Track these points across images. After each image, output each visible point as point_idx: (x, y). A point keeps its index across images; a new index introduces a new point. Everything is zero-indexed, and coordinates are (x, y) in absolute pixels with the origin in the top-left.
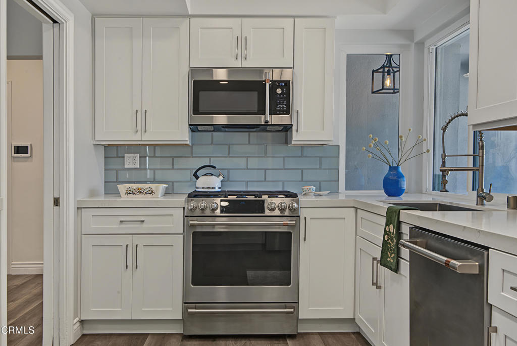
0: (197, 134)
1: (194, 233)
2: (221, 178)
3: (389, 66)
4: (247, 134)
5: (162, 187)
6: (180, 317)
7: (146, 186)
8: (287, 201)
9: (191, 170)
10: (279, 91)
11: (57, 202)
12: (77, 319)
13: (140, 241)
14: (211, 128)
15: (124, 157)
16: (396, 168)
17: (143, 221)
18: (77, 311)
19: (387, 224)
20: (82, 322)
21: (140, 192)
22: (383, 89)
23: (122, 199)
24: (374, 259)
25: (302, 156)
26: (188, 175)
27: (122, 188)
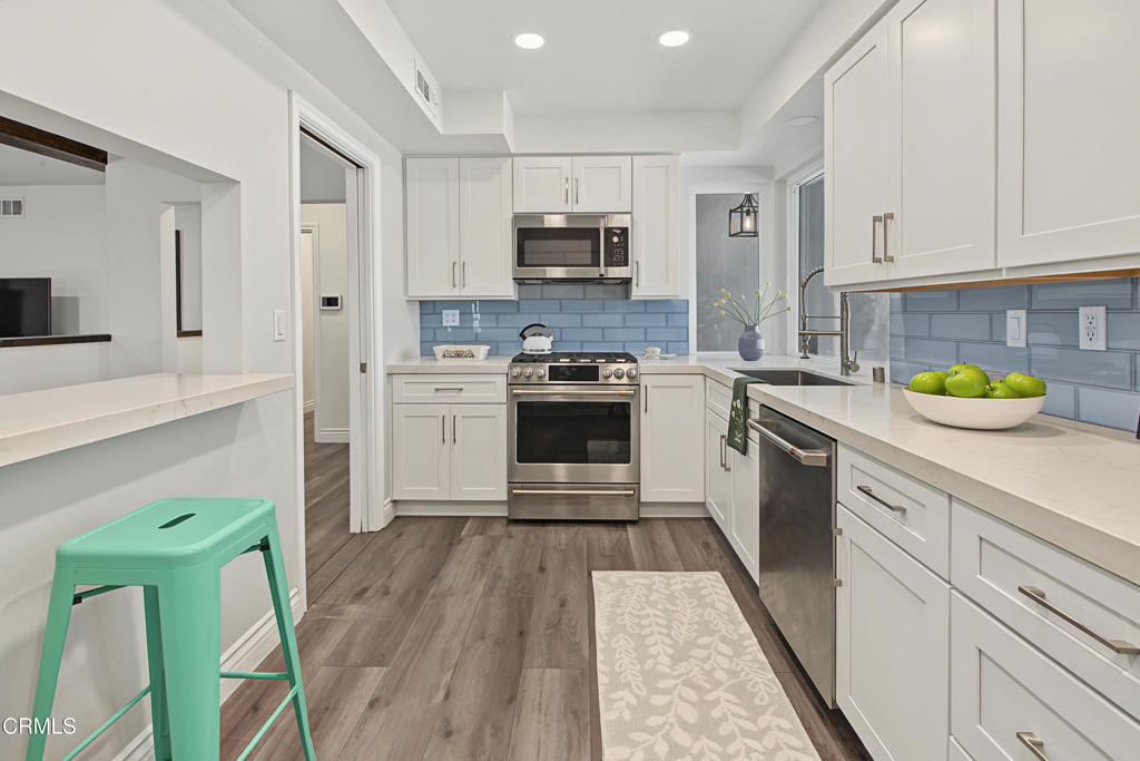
0: (524, 287)
1: (519, 404)
2: (552, 338)
3: (748, 205)
4: (582, 287)
5: (483, 350)
6: (505, 498)
7: (464, 348)
8: (625, 367)
9: (518, 328)
10: (615, 239)
11: (363, 368)
12: (389, 499)
13: (459, 411)
14: (540, 282)
15: (441, 314)
16: (753, 328)
17: (461, 389)
18: (388, 490)
19: (735, 399)
20: (395, 502)
21: (458, 355)
22: (742, 232)
23: (439, 364)
24: (723, 437)
25: (646, 313)
26: (515, 335)
27: (439, 350)
